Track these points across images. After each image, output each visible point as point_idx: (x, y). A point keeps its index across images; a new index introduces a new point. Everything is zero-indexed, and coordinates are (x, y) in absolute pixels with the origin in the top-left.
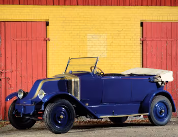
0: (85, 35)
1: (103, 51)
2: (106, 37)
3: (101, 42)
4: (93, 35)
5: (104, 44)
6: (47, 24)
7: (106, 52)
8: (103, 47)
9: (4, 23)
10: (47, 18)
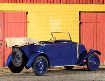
0: (48, 19)
1: (58, 29)
2: (60, 21)
3: (57, 23)
4: (52, 19)
5: (58, 25)
6: (27, 13)
7: (60, 29)
8: (58, 26)
9: (3, 13)
10: (27, 10)
